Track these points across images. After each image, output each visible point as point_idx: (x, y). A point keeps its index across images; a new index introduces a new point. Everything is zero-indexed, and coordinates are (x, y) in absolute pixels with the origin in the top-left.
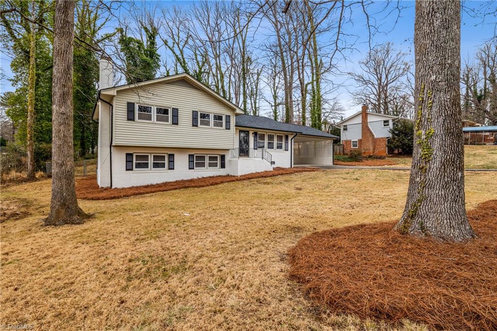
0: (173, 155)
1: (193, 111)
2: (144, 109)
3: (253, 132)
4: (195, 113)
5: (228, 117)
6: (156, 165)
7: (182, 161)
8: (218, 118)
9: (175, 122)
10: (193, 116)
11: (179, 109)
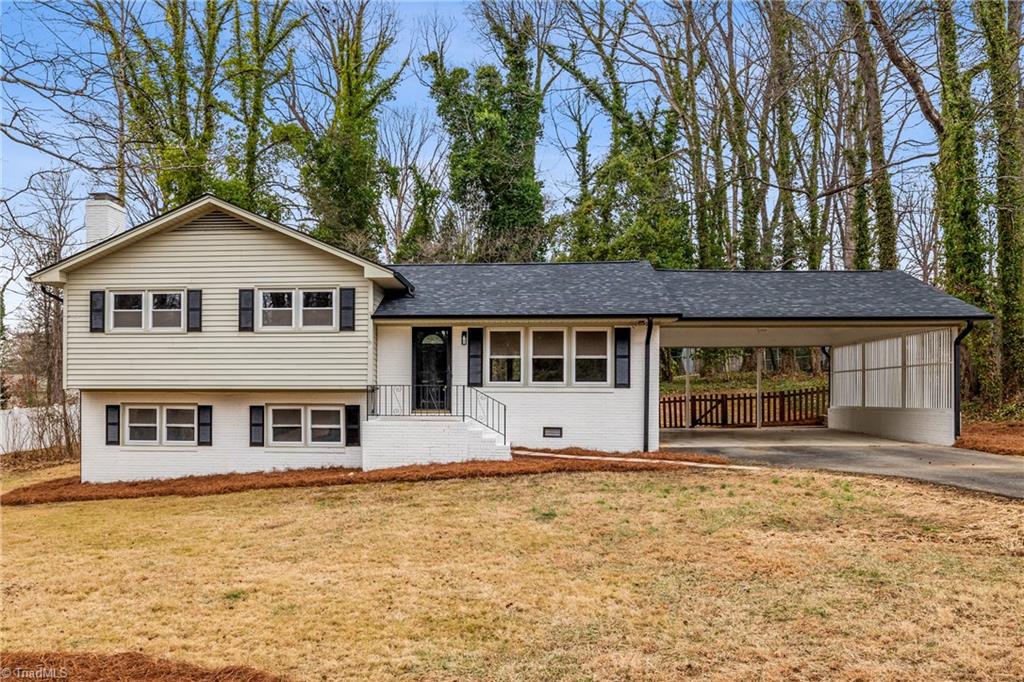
0: (209, 408)
1: (241, 291)
2: (129, 302)
3: (466, 329)
4: (246, 297)
5: (348, 295)
6: (175, 434)
7: (231, 424)
8: (317, 300)
9: (195, 326)
10: (240, 304)
11: (204, 291)
